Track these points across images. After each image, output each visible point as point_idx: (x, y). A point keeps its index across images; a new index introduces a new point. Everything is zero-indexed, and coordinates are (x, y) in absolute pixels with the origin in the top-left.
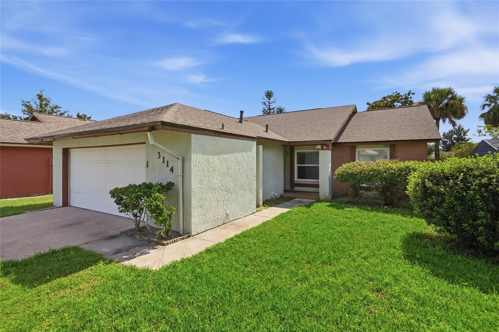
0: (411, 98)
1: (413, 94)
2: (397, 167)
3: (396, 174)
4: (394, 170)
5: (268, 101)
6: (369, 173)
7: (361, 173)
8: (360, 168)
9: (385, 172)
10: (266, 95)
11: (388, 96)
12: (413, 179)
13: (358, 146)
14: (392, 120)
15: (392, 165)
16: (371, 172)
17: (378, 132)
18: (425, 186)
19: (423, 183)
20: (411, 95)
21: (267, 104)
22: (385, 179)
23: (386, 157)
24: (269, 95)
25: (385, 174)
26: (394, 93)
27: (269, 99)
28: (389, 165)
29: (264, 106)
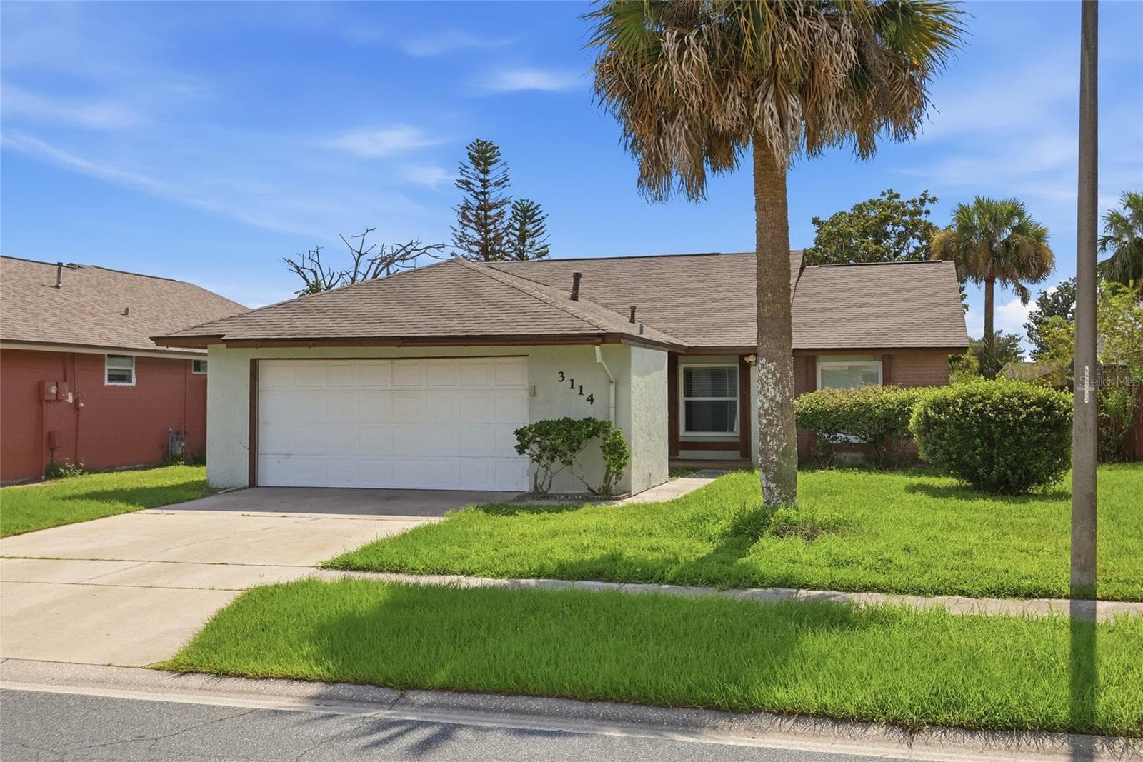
0: (928, 212)
1: (933, 200)
2: (897, 399)
3: (895, 410)
4: (892, 403)
5: (481, 176)
6: (852, 410)
7: (837, 409)
8: (835, 402)
9: (878, 407)
10: (472, 157)
11: (871, 202)
12: (917, 409)
13: (821, 358)
14: (885, 298)
15: (889, 395)
16: (855, 407)
17: (858, 326)
18: (927, 417)
19: (926, 413)
20: (928, 206)
21: (478, 188)
22: (878, 419)
23: (875, 382)
24: (483, 156)
25: (877, 411)
26: (883, 194)
27: (486, 172)
28: (884, 395)
29: (468, 196)
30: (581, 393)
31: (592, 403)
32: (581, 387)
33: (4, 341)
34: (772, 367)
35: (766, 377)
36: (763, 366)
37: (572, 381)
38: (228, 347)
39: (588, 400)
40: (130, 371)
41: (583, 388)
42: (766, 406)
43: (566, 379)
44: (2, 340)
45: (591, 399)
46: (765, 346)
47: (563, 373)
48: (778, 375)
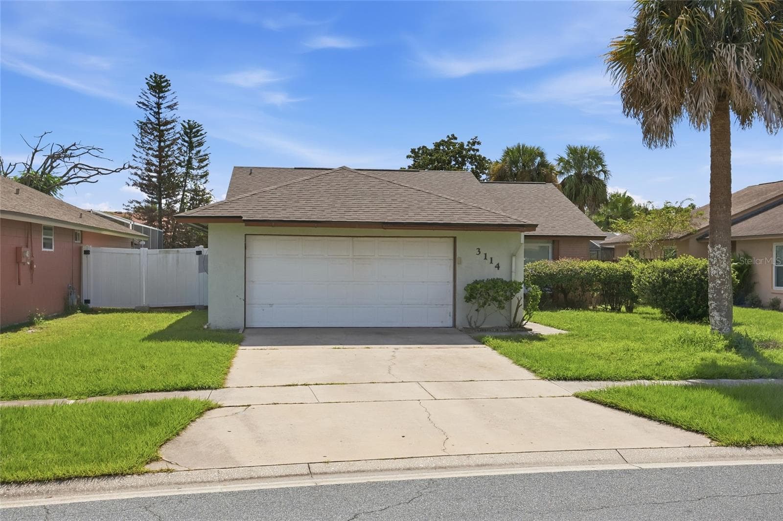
5: (157, 100)
10: (149, 86)
24: (159, 85)
27: (160, 98)
30: (491, 263)
31: (498, 269)
32: (491, 258)
33: (3, 212)
34: (725, 250)
35: (721, 256)
36: (718, 249)
37: (486, 254)
38: (246, 225)
39: (496, 267)
40: (52, 239)
41: (493, 259)
42: (721, 273)
43: (481, 253)
44: (1, 210)
45: (498, 267)
46: (721, 237)
47: (479, 249)
48: (728, 255)
